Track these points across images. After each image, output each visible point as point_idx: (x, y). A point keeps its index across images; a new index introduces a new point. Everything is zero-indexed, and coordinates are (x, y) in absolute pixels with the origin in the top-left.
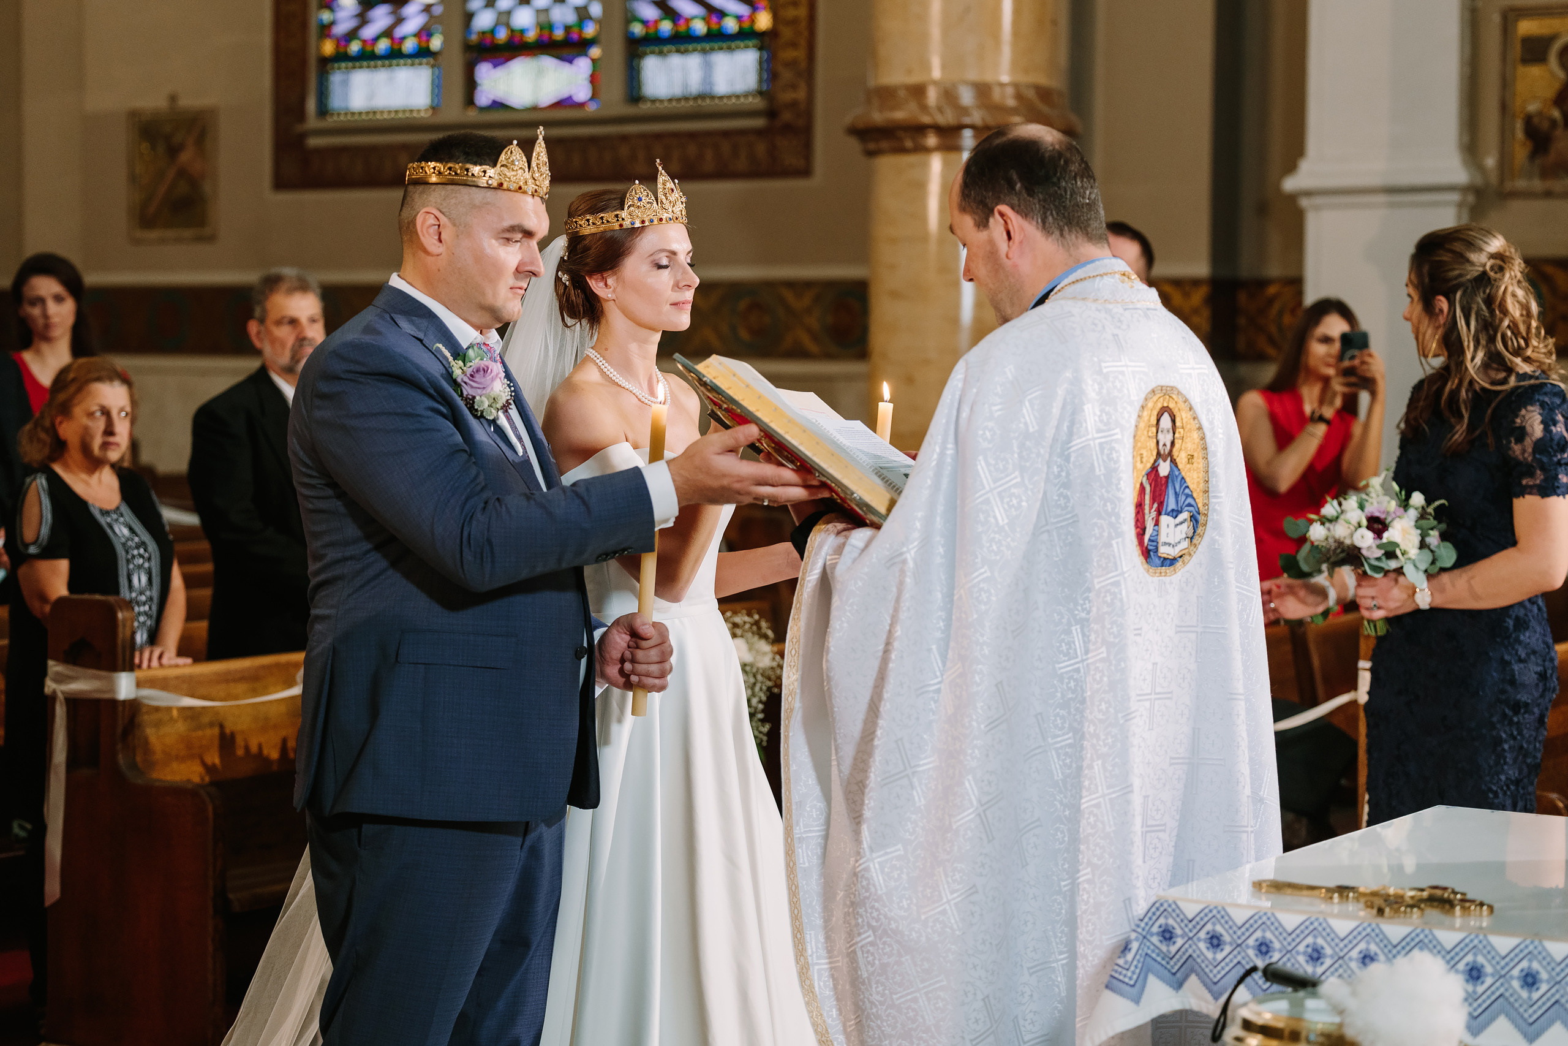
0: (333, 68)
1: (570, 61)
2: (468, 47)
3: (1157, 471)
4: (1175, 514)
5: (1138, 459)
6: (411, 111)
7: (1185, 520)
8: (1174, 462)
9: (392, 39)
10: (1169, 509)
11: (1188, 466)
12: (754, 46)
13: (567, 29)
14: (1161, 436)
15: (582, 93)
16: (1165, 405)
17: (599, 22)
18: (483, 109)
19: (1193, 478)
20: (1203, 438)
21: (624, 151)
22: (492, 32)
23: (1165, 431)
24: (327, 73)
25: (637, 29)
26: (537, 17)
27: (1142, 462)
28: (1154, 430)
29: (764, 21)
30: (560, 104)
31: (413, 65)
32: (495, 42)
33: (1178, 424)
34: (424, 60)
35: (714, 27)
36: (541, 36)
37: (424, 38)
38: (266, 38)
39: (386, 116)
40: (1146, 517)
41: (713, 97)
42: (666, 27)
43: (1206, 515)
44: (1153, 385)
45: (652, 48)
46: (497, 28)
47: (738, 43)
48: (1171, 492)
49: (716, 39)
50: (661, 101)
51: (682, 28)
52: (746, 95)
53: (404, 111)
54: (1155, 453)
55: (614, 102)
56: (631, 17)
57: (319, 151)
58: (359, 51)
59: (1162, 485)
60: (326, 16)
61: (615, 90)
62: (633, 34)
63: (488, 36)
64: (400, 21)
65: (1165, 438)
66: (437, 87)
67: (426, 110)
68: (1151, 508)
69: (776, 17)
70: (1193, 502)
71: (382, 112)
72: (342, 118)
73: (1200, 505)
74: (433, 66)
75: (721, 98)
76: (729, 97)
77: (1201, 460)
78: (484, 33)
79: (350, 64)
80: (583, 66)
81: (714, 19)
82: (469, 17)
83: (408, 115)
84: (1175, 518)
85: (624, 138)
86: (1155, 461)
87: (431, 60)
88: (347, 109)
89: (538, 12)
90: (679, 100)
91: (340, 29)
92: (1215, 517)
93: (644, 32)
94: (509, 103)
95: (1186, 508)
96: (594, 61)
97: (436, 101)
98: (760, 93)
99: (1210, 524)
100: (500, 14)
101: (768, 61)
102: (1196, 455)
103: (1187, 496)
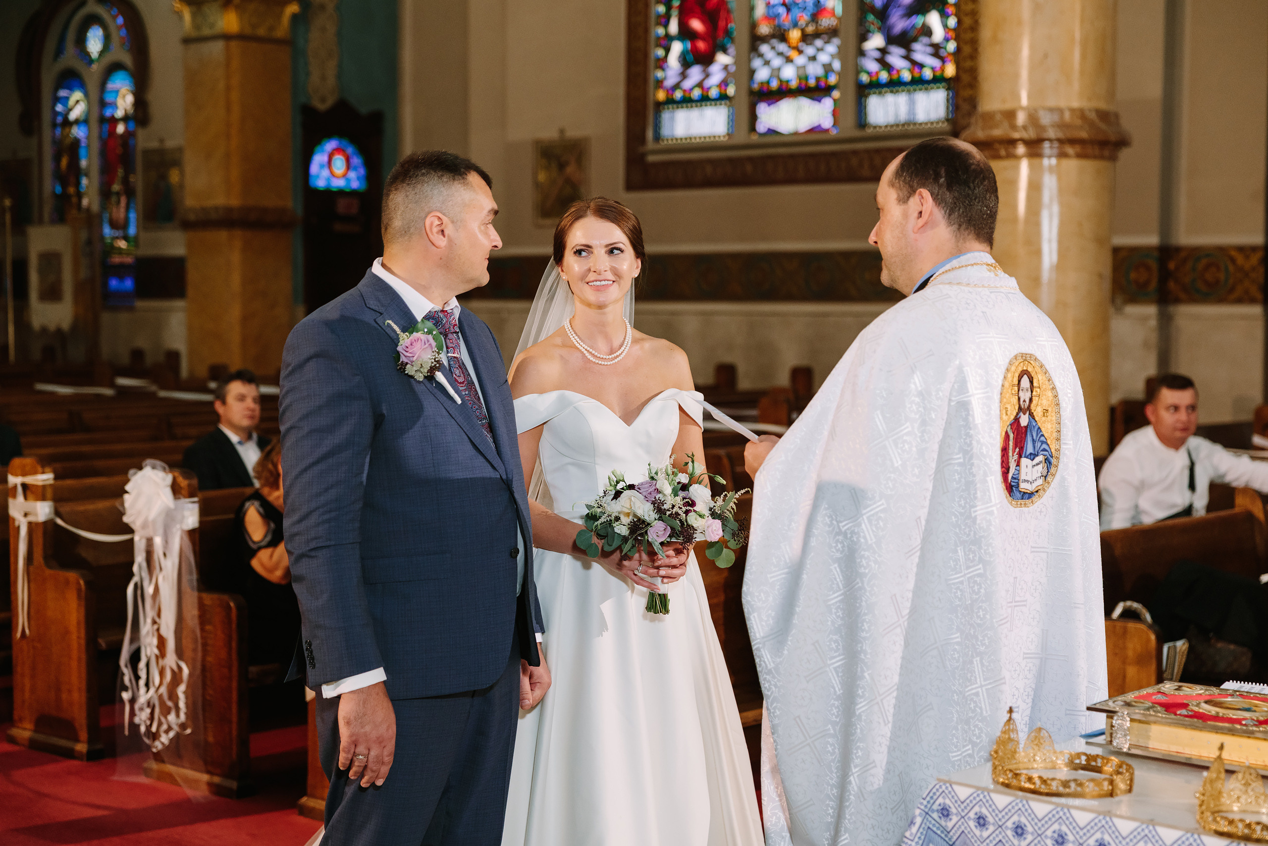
0: (664, 109)
1: (819, 101)
2: (751, 93)
3: (1019, 421)
4: (1032, 457)
5: (1004, 411)
6: (714, 137)
7: (1041, 462)
8: (1031, 415)
9: (703, 88)
10: (1028, 453)
11: (1044, 418)
12: (943, 87)
13: (818, 79)
14: (1021, 394)
15: (827, 122)
16: (1025, 369)
17: (839, 74)
18: (761, 135)
19: (1047, 428)
20: (1056, 396)
21: (854, 161)
22: (768, 82)
23: (1025, 390)
24: (660, 112)
25: (865, 78)
26: (798, 71)
27: (1007, 414)
28: (1016, 388)
29: (950, 70)
30: (812, 130)
31: (716, 105)
32: (770, 88)
33: (1035, 384)
34: (723, 102)
35: (917, 75)
36: (800, 84)
37: (723, 87)
38: (620, 90)
39: (698, 140)
40: (1010, 458)
41: (915, 124)
42: (884, 76)
43: (1057, 458)
44: (1015, 353)
45: (874, 90)
46: (771, 80)
47: (932, 85)
48: (1029, 438)
49: (918, 83)
50: (880, 127)
51: (895, 77)
52: (937, 123)
53: (710, 137)
54: (1017, 408)
55: (849, 129)
56: (859, 70)
57: (655, 165)
58: (681, 98)
59: (1022, 434)
60: (660, 74)
61: (849, 119)
62: (862, 81)
63: (765, 86)
64: (707, 75)
65: (1025, 396)
66: (732, 121)
67: (724, 136)
68: (1014, 452)
69: (958, 68)
70: (1047, 448)
71: (695, 138)
72: (670, 142)
73: (1053, 450)
74: (729, 107)
75: (921, 124)
76: (926, 124)
77: (1054, 414)
78: (762, 83)
79: (675, 106)
80: (828, 104)
81: (917, 70)
82: (752, 72)
83: (712, 139)
84: (1032, 460)
85: (855, 152)
86: (1017, 414)
87: (728, 102)
88: (673, 136)
89: (798, 68)
90: (892, 126)
91: (669, 83)
92: (1065, 460)
93: (869, 80)
94: (779, 130)
95: (1042, 453)
96: (835, 100)
97: (731, 131)
98: (947, 120)
99: (1061, 466)
100: (773, 70)
101: (953, 98)
102: (1050, 410)
103: (1043, 442)
